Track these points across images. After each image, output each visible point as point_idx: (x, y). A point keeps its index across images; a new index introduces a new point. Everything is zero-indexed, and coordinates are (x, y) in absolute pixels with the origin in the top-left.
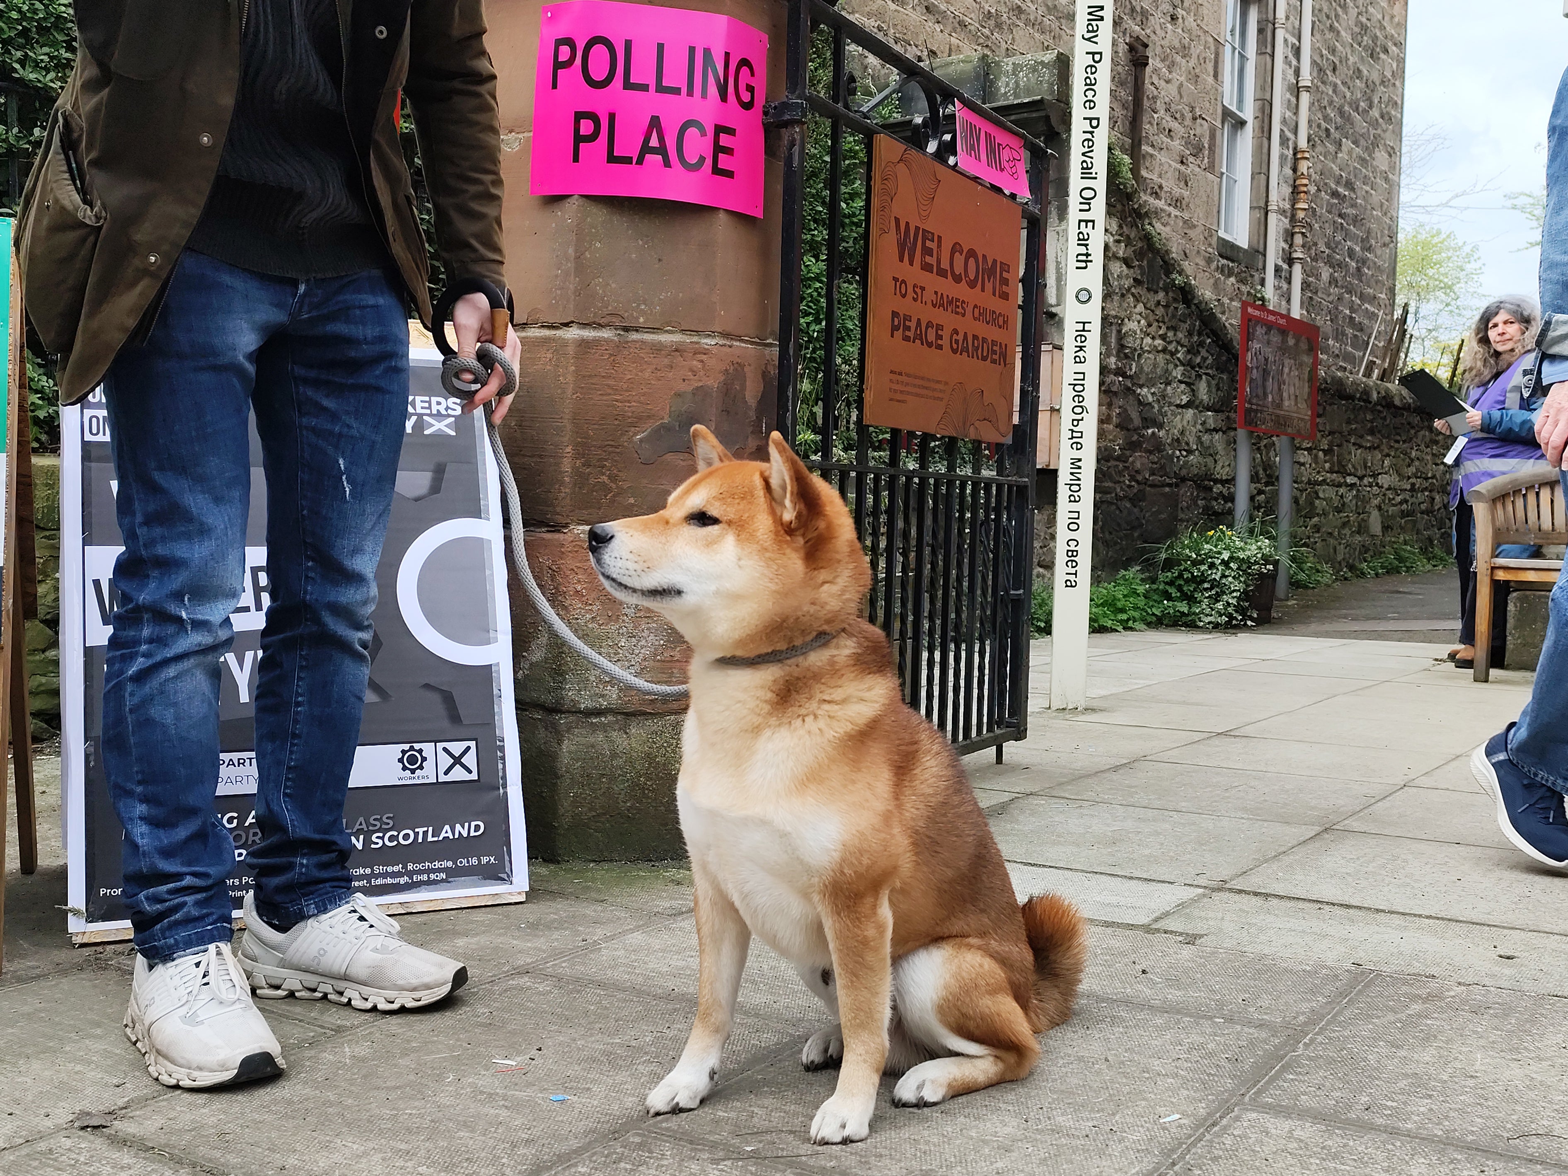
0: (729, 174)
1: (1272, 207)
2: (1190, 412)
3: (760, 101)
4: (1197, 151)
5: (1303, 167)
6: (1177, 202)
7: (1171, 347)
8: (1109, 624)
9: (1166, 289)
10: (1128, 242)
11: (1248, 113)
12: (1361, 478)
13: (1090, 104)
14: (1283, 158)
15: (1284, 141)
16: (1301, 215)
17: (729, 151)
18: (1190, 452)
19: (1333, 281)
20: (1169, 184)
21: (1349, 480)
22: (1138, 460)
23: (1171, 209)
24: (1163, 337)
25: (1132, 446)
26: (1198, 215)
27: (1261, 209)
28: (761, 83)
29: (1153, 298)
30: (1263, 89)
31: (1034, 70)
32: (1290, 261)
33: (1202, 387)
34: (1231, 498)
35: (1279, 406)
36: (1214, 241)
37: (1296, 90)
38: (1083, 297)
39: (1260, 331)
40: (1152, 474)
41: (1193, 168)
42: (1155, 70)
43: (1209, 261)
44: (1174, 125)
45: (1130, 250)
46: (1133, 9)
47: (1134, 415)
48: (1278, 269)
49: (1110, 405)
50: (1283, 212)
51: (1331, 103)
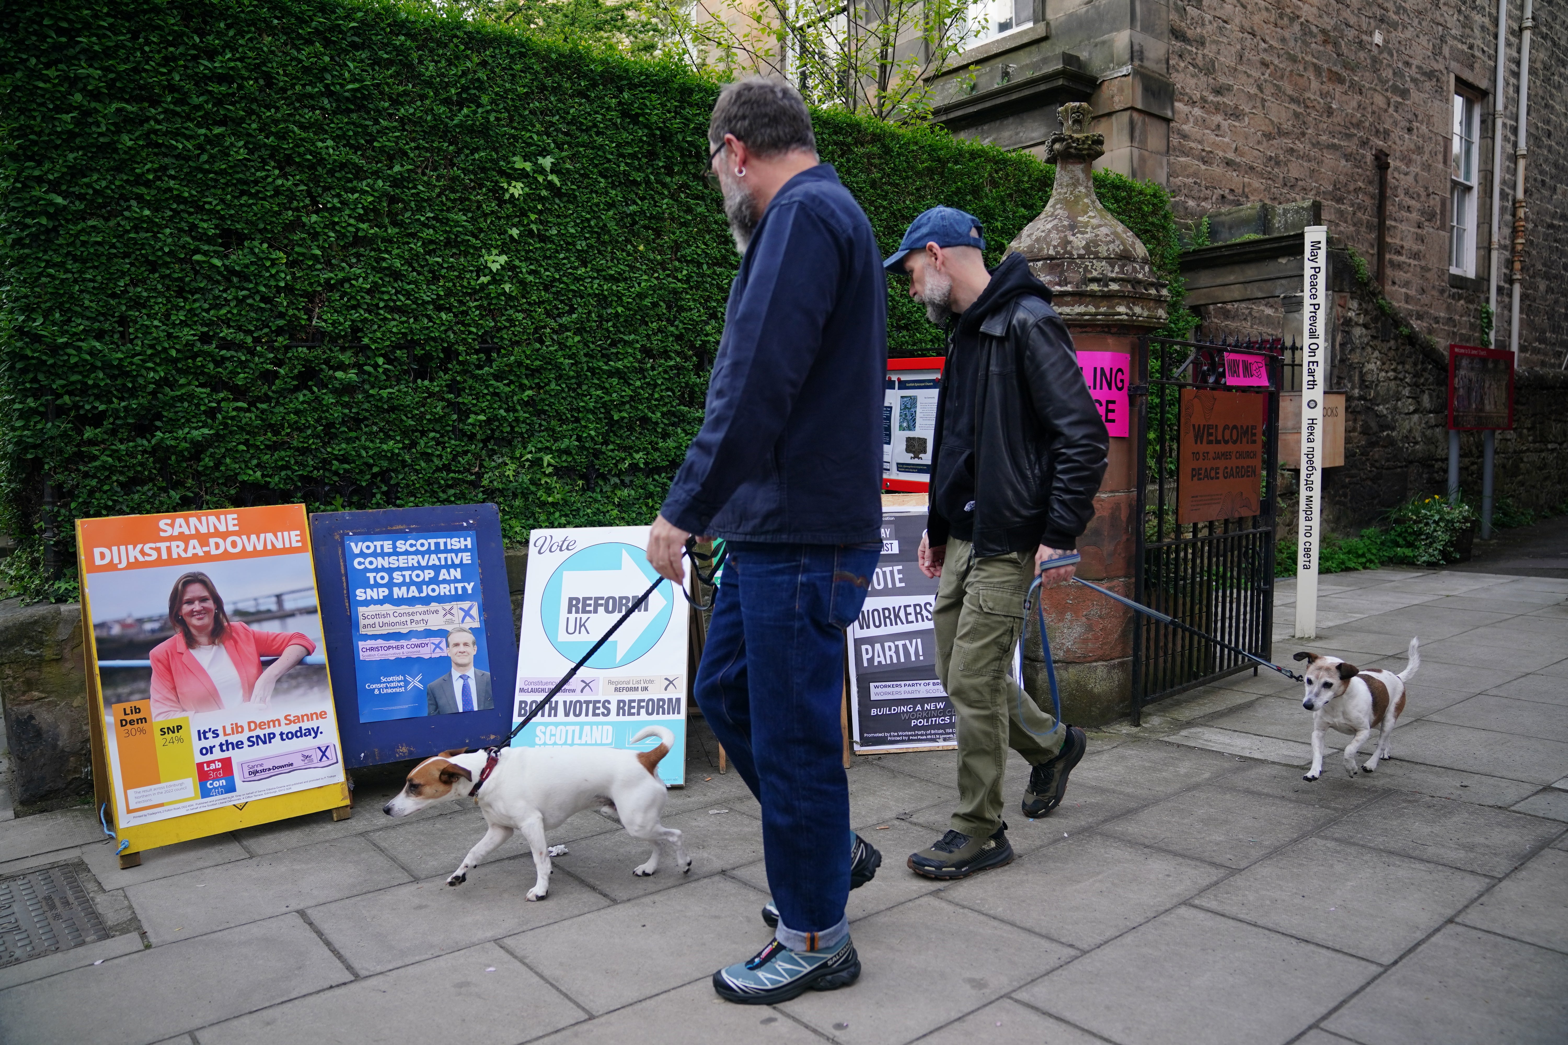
0: (1113, 421)
1: (1495, 246)
2: (1416, 417)
3: (1126, 385)
4: (1431, 217)
5: (1521, 213)
6: (1416, 256)
7: (1401, 376)
8: (1352, 565)
9: (1396, 338)
10: (1366, 313)
11: (1474, 181)
12: (1561, 444)
13: (1314, 296)
14: (1503, 210)
15: (1503, 196)
16: (1519, 248)
17: (1113, 411)
18: (1416, 443)
19: (1549, 290)
20: (1409, 244)
21: (1550, 446)
22: (1377, 453)
23: (1411, 261)
24: (1394, 370)
25: (1372, 444)
26: (1433, 262)
27: (1485, 248)
28: (1127, 377)
29: (1385, 346)
30: (1486, 163)
31: (1297, 212)
32: (1511, 282)
33: (1426, 399)
34: (1446, 471)
35: (1482, 410)
36: (1446, 277)
37: (1514, 158)
38: (1312, 404)
39: (1465, 362)
40: (1388, 460)
41: (1428, 229)
42: (1396, 169)
43: (1442, 292)
44: (1413, 203)
45: (1368, 318)
46: (1377, 131)
47: (1373, 424)
48: (1500, 290)
49: (1355, 421)
50: (1503, 247)
51: (1546, 160)
